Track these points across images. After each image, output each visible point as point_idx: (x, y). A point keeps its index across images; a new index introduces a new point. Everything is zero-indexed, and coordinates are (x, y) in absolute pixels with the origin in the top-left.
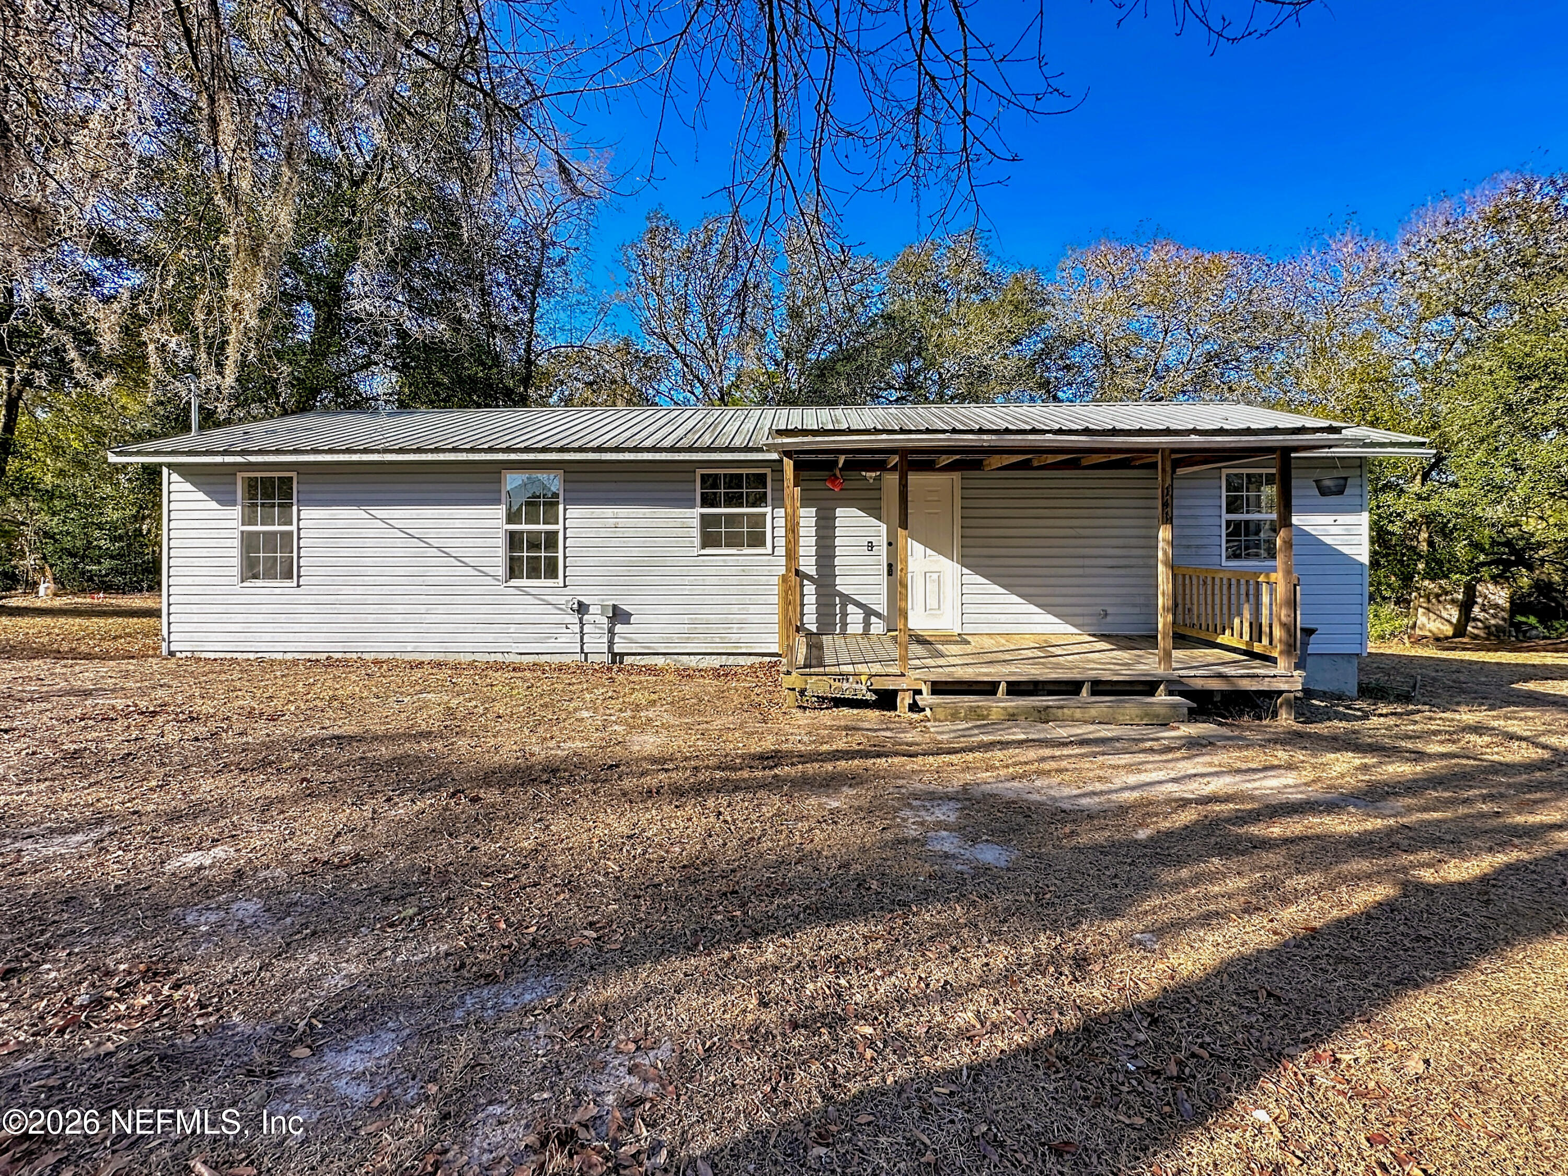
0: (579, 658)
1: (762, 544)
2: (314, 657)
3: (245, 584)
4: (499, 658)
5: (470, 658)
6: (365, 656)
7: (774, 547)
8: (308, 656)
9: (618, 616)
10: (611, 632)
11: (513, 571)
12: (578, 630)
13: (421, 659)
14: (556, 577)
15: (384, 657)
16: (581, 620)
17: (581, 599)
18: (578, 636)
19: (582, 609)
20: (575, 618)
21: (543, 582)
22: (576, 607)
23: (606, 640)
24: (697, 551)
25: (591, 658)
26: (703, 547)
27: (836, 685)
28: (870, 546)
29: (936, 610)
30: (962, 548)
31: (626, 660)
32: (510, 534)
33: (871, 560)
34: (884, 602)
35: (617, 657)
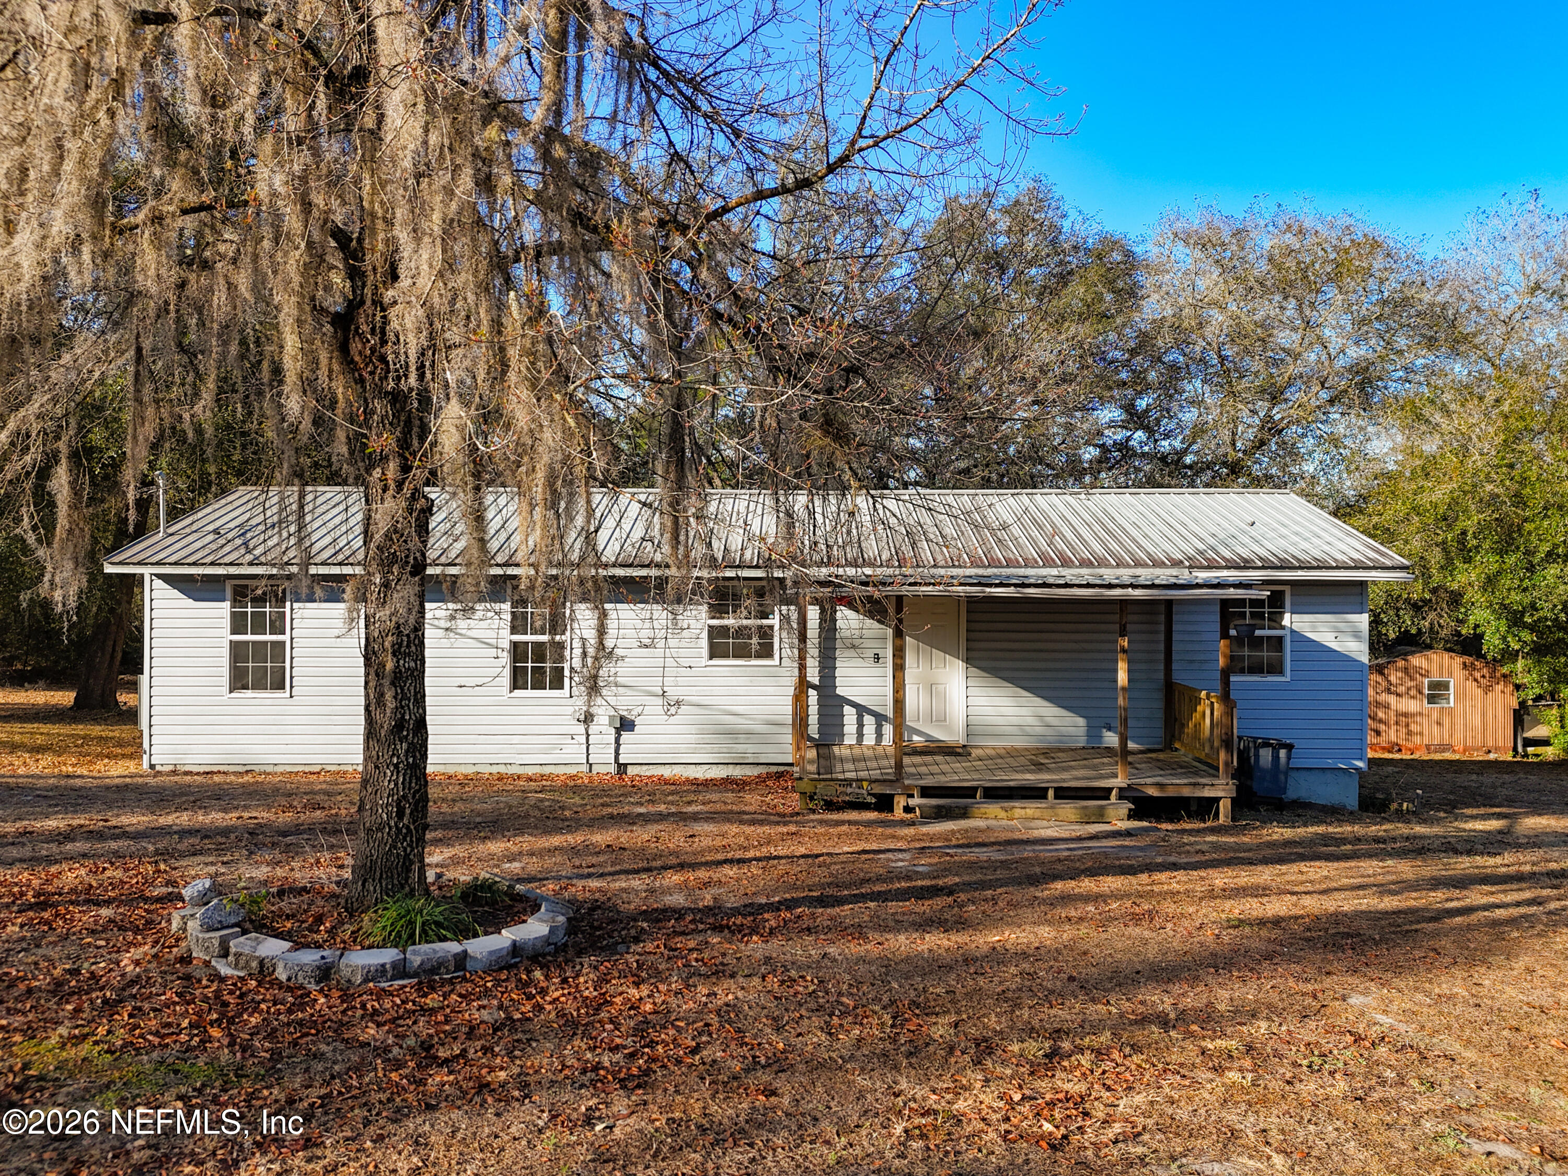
0: (584, 768)
1: (770, 655)
2: (307, 769)
3: (234, 695)
4: (503, 769)
7: (781, 659)
8: (300, 769)
9: (625, 725)
10: (617, 741)
11: (517, 682)
12: (584, 741)
14: (562, 688)
16: (587, 730)
18: (584, 746)
19: (588, 718)
20: (581, 728)
21: (548, 693)
22: (582, 718)
23: (612, 750)
24: (705, 661)
25: (595, 769)
26: (711, 658)
27: (841, 789)
28: (877, 658)
29: (942, 720)
30: (968, 661)
31: (631, 771)
32: (515, 645)
33: (877, 671)
34: (890, 713)
35: (622, 768)
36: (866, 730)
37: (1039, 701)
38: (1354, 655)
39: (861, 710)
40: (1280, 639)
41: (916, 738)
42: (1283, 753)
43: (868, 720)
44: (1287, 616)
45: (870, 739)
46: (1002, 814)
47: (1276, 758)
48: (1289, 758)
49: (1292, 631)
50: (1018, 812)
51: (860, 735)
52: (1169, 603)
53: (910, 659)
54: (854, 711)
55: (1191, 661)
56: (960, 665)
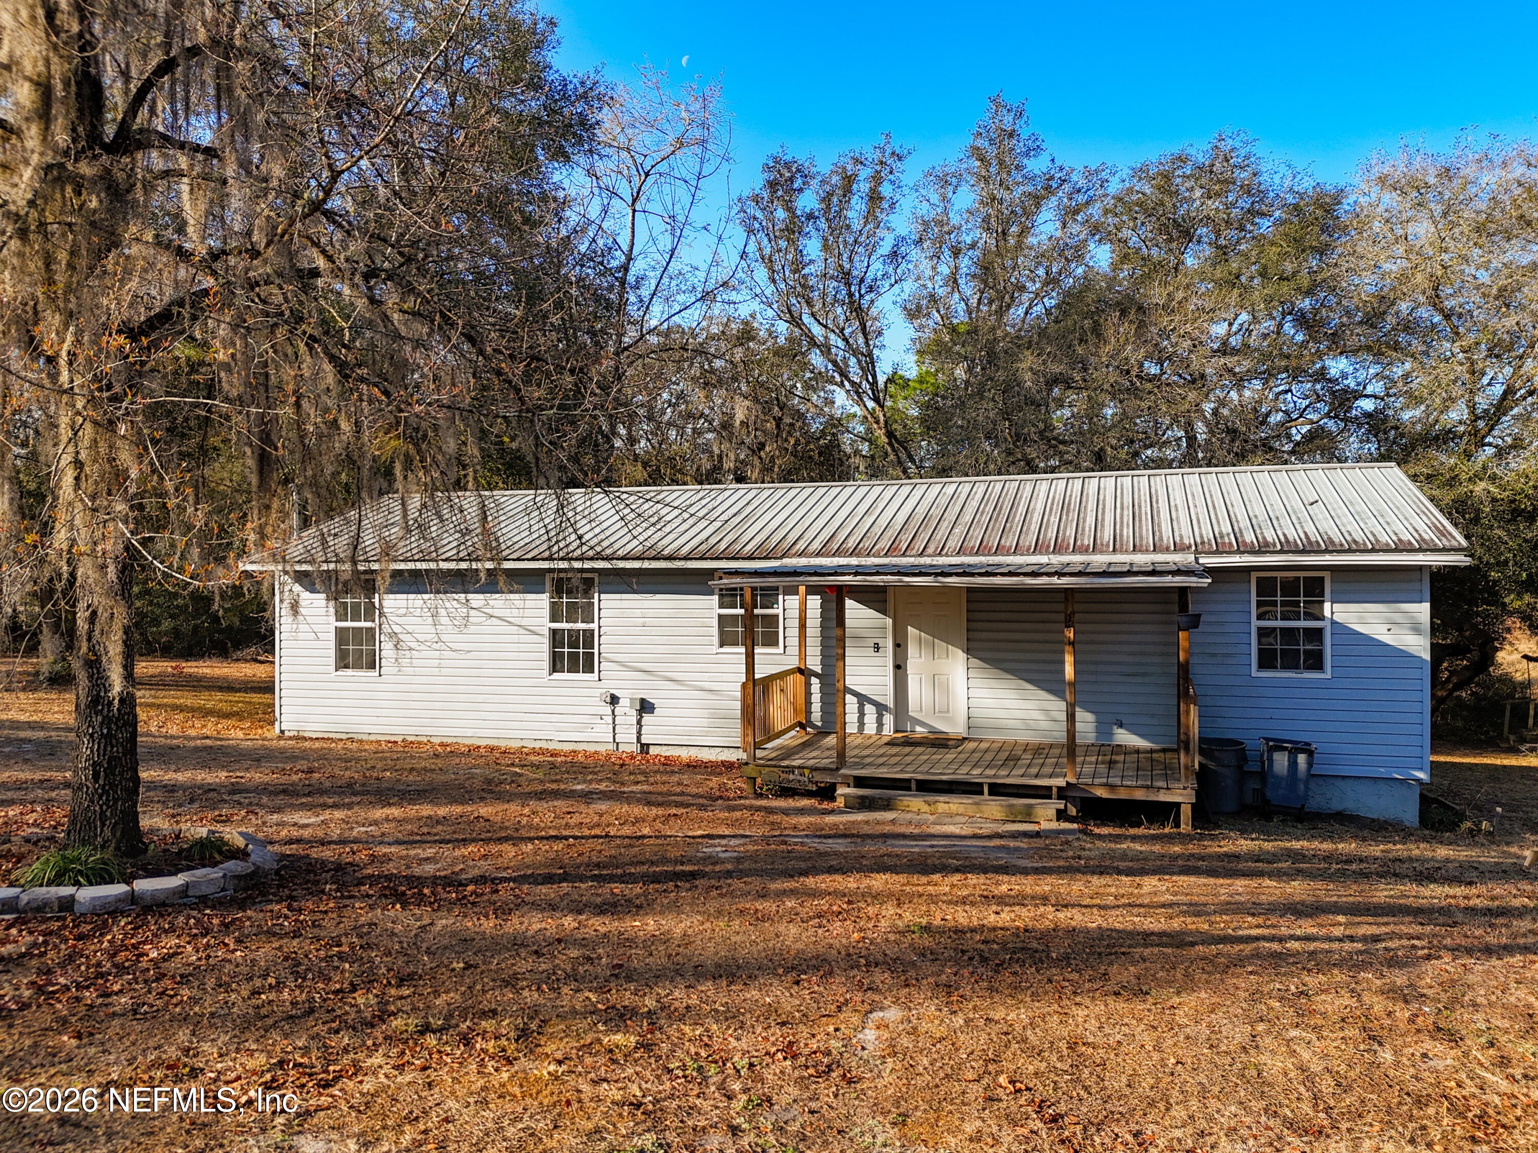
0: (611, 747)
1: (775, 644)
2: (393, 739)
3: (339, 673)
4: (544, 745)
5: (519, 744)
6: (432, 740)
7: (785, 647)
8: (388, 738)
9: (645, 707)
10: (639, 722)
11: (556, 665)
12: (611, 721)
13: (479, 744)
14: (593, 672)
15: (449, 740)
16: (613, 712)
17: (612, 691)
18: (611, 726)
19: (614, 700)
20: (608, 709)
21: (581, 676)
22: (608, 699)
23: (634, 731)
24: (715, 649)
25: (622, 748)
26: (721, 646)
27: (784, 776)
28: (877, 648)
29: (945, 712)
30: (968, 651)
31: (653, 751)
32: (554, 632)
33: (878, 661)
34: (890, 703)
35: (645, 748)
36: (867, 719)
37: (1043, 694)
38: (1412, 650)
39: (862, 699)
40: (1319, 632)
41: (918, 729)
42: (1302, 759)
43: (869, 709)
44: (1327, 606)
45: (870, 728)
46: (925, 808)
47: (1293, 764)
48: (1310, 764)
49: (1333, 623)
50: (941, 807)
51: (861, 724)
52: (1183, 591)
53: (912, 650)
54: (855, 700)
55: (1214, 655)
56: (961, 655)
